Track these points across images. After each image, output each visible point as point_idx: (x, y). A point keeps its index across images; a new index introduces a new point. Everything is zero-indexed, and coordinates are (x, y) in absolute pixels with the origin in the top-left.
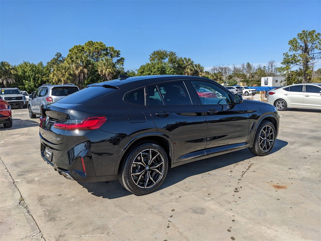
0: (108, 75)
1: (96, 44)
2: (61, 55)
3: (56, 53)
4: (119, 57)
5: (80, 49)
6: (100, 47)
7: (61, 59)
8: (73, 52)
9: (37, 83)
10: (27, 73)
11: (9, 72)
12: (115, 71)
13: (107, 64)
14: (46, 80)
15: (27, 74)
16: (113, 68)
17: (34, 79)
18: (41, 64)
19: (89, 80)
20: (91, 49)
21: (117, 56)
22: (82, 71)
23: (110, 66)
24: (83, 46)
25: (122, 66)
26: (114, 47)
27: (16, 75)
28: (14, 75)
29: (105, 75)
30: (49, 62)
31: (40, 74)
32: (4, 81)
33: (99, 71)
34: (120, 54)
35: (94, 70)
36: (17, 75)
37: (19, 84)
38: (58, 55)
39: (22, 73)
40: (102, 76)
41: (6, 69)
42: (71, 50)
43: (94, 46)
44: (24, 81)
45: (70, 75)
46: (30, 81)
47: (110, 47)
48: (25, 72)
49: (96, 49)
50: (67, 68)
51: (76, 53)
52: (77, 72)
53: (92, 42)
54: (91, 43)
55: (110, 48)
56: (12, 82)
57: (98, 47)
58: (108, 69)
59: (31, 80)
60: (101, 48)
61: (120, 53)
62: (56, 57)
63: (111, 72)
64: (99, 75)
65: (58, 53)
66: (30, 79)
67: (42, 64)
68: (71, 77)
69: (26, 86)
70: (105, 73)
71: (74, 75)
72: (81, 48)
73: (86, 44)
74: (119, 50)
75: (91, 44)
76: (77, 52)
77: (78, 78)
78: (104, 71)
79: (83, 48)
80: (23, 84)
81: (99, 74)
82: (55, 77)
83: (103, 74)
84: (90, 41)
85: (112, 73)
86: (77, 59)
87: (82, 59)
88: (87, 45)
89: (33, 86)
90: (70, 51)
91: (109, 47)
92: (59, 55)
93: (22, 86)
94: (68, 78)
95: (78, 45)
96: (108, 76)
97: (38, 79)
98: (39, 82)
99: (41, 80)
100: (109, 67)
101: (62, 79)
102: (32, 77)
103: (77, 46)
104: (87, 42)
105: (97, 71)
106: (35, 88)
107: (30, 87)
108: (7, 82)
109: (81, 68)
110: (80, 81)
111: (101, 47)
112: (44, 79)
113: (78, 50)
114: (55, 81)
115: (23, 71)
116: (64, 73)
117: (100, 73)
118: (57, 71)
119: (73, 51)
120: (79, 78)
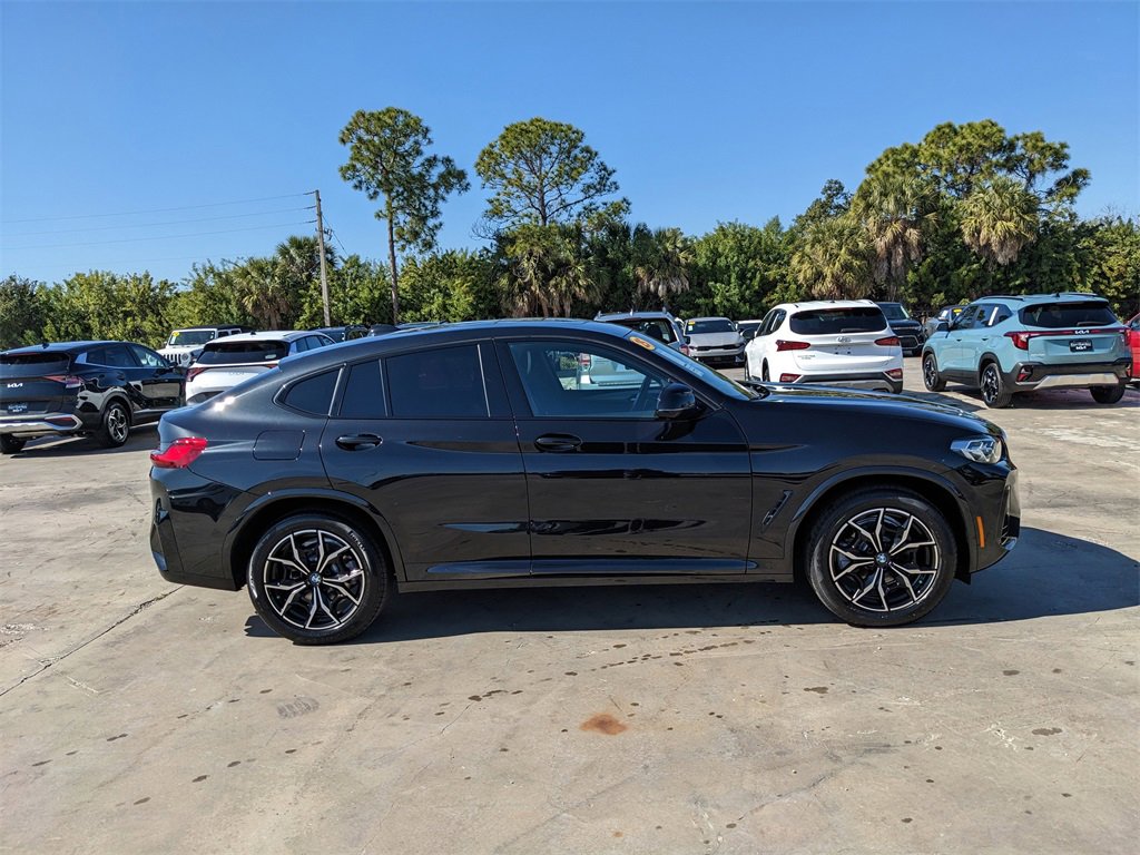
0: (1002, 244)
1: (966, 132)
2: (841, 188)
3: (823, 184)
4: (1065, 167)
5: (904, 160)
6: (976, 142)
7: (840, 201)
8: (879, 173)
9: (747, 288)
10: (723, 258)
11: (675, 259)
12: (1030, 229)
13: (998, 201)
14: (778, 277)
15: (722, 262)
16: (1026, 217)
17: (742, 277)
18: (776, 223)
19: (922, 270)
20: (944, 153)
21: (1057, 166)
22: (899, 239)
23: (1011, 212)
24: (916, 147)
25: (1067, 205)
26: (1042, 131)
27: (692, 267)
28: (687, 266)
29: (988, 245)
30: (800, 217)
31: (765, 257)
32: (660, 287)
33: (966, 231)
34: (1065, 157)
35: (946, 230)
36: (696, 265)
37: (698, 294)
38: (830, 188)
39: (708, 258)
40: (975, 249)
41: (666, 249)
42: (873, 166)
43: (958, 139)
44: (711, 283)
45: (855, 253)
46: (729, 283)
47: (1028, 133)
48: (716, 254)
49: (960, 151)
50: (846, 232)
51: (887, 175)
52: (880, 244)
53: (950, 126)
54: (947, 130)
55: (1026, 137)
56: (680, 290)
57: (969, 144)
58: (999, 223)
59: (733, 280)
60: (980, 146)
61: (1066, 150)
62: (823, 198)
63: (1015, 232)
64: (966, 248)
65: (830, 182)
66: (730, 276)
67: (779, 225)
68: (856, 263)
69: (717, 300)
70: (989, 239)
71: (870, 256)
72: (906, 156)
73: (928, 136)
74: (1063, 141)
75: (946, 133)
76: (890, 170)
77: (886, 264)
78: (984, 233)
79: (915, 153)
80: (710, 295)
81: (963, 242)
82: (806, 266)
83: (982, 243)
84: (943, 123)
85: (1019, 237)
86: (886, 196)
87: (903, 193)
88: (933, 142)
89: (736, 299)
90: (869, 170)
91: (1020, 135)
92: (835, 188)
93: (707, 301)
94: (847, 267)
95: (899, 147)
96: (1002, 249)
97: (754, 276)
98: (756, 283)
99: (763, 278)
100: (1007, 214)
101: (827, 271)
102: (737, 269)
103: (894, 151)
104: (932, 129)
105: (959, 232)
106: (741, 304)
107: (728, 300)
108: (669, 290)
109: (898, 227)
110: (893, 272)
111: (982, 142)
112: (772, 274)
113: (896, 163)
114: (805, 278)
115: (712, 252)
116: (835, 251)
117: (967, 239)
118: (813, 246)
119: (877, 170)
120: (890, 264)
